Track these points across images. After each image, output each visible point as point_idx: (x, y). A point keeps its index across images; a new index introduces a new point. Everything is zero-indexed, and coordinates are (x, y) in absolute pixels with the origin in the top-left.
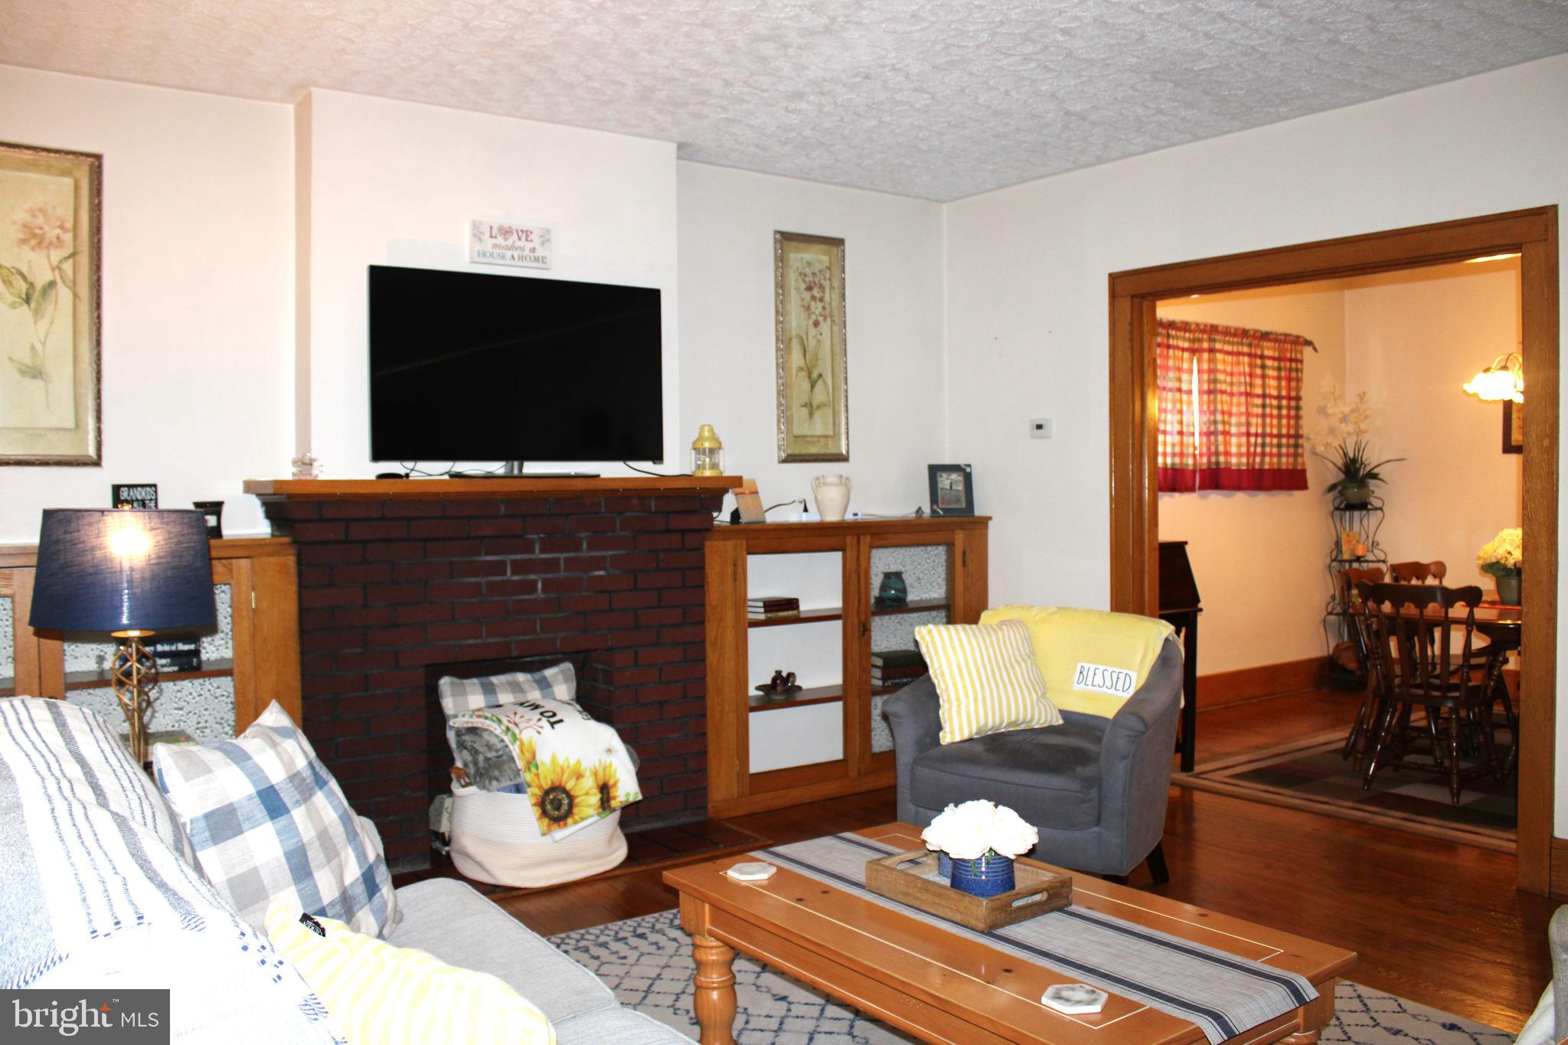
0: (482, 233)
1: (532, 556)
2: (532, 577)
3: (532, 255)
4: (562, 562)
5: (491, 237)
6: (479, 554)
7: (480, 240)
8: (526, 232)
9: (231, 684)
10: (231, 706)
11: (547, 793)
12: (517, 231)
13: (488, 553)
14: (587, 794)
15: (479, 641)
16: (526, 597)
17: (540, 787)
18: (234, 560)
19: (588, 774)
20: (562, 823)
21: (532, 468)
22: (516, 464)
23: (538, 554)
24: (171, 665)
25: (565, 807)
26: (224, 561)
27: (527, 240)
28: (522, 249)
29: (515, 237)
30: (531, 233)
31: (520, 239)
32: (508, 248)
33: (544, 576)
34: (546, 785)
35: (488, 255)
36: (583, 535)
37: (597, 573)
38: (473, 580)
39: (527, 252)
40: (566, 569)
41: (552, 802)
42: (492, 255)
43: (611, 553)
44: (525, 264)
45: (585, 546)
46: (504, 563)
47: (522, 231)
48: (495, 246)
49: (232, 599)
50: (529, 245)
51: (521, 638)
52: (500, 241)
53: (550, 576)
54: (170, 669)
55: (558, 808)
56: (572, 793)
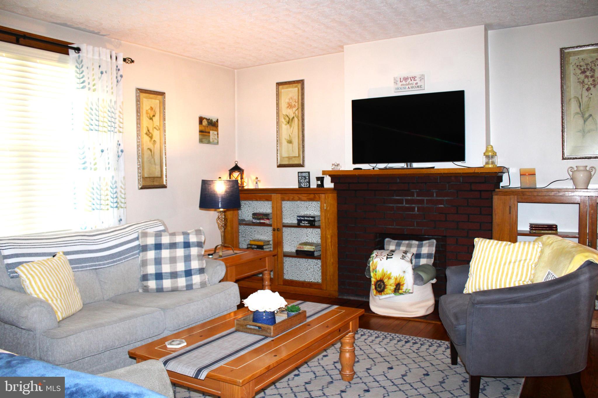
0: (397, 81)
1: (413, 198)
2: (413, 205)
3: (416, 85)
4: (425, 201)
5: (401, 82)
6: (394, 196)
7: (396, 84)
8: (414, 77)
9: (320, 231)
10: (320, 237)
11: (378, 281)
12: (410, 78)
13: (396, 196)
14: (391, 285)
15: (393, 227)
16: (411, 213)
17: (376, 279)
18: (321, 195)
19: (393, 278)
20: (380, 293)
21: (415, 165)
22: (409, 164)
23: (415, 197)
24: (308, 224)
25: (382, 288)
26: (318, 194)
27: (414, 80)
28: (412, 84)
29: (410, 80)
30: (416, 77)
31: (411, 80)
32: (407, 85)
33: (417, 205)
34: (378, 279)
35: (399, 88)
36: (434, 191)
37: (440, 206)
38: (391, 205)
39: (414, 85)
40: (427, 204)
41: (379, 284)
42: (401, 88)
43: (446, 198)
44: (414, 89)
45: (435, 195)
46: (403, 200)
47: (412, 77)
48: (402, 85)
49: (320, 206)
50: (415, 82)
51: (409, 227)
52: (404, 82)
53: (420, 206)
54: (307, 225)
55: (380, 288)
56: (386, 284)
